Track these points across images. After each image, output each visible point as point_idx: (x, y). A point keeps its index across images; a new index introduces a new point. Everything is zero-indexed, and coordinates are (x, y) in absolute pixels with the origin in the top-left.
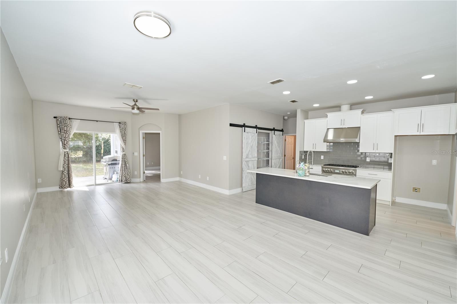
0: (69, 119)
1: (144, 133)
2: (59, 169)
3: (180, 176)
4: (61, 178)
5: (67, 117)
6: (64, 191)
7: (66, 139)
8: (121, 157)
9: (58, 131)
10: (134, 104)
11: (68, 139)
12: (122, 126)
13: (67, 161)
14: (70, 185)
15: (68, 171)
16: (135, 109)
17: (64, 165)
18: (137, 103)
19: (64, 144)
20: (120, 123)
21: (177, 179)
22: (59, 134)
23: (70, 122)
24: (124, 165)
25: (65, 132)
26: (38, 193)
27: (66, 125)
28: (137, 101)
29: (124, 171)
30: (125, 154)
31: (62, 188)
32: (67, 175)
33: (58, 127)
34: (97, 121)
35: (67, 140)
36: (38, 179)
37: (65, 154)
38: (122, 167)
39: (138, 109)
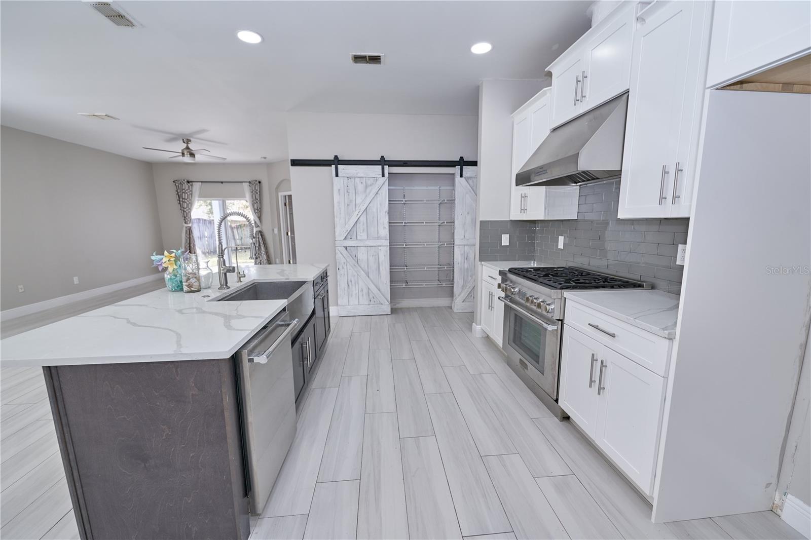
0: (188, 182)
1: (287, 197)
5: (185, 180)
7: (185, 210)
9: (177, 200)
11: (188, 210)
12: (253, 187)
19: (184, 217)
20: (250, 182)
22: (178, 203)
23: (189, 187)
25: (183, 200)
27: (184, 191)
30: (260, 232)
33: (177, 194)
34: (222, 182)
35: (187, 212)
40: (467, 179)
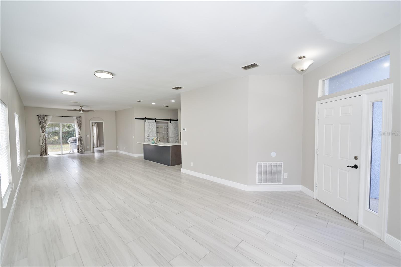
0: (46, 116)
1: (93, 123)
2: (40, 145)
3: (117, 149)
4: (41, 150)
5: (44, 115)
6: (43, 157)
7: (44, 127)
8: (78, 138)
9: (39, 123)
10: (80, 108)
12: (79, 119)
13: (44, 140)
14: (46, 154)
15: (45, 145)
16: (81, 111)
17: (42, 142)
18: (82, 108)
19: (43, 130)
20: (77, 117)
21: (115, 151)
22: (40, 125)
23: (46, 118)
24: (80, 142)
25: (43, 123)
26: (28, 158)
27: (44, 119)
28: (82, 107)
29: (80, 146)
30: (81, 136)
31: (42, 155)
32: (45, 148)
33: (39, 121)
34: (63, 117)
36: (28, 150)
37: (43, 136)
38: (79, 143)
39: (83, 111)
40: (171, 123)
